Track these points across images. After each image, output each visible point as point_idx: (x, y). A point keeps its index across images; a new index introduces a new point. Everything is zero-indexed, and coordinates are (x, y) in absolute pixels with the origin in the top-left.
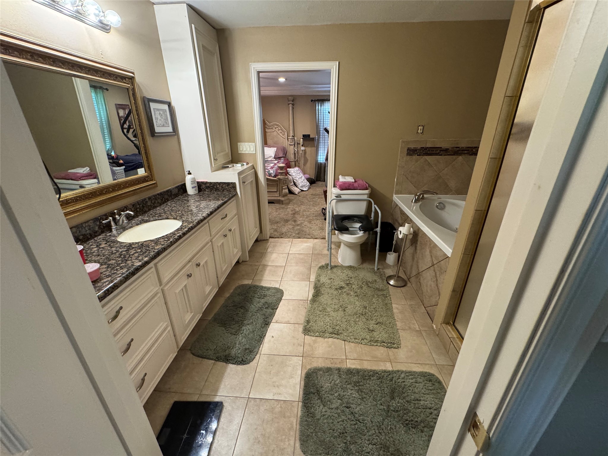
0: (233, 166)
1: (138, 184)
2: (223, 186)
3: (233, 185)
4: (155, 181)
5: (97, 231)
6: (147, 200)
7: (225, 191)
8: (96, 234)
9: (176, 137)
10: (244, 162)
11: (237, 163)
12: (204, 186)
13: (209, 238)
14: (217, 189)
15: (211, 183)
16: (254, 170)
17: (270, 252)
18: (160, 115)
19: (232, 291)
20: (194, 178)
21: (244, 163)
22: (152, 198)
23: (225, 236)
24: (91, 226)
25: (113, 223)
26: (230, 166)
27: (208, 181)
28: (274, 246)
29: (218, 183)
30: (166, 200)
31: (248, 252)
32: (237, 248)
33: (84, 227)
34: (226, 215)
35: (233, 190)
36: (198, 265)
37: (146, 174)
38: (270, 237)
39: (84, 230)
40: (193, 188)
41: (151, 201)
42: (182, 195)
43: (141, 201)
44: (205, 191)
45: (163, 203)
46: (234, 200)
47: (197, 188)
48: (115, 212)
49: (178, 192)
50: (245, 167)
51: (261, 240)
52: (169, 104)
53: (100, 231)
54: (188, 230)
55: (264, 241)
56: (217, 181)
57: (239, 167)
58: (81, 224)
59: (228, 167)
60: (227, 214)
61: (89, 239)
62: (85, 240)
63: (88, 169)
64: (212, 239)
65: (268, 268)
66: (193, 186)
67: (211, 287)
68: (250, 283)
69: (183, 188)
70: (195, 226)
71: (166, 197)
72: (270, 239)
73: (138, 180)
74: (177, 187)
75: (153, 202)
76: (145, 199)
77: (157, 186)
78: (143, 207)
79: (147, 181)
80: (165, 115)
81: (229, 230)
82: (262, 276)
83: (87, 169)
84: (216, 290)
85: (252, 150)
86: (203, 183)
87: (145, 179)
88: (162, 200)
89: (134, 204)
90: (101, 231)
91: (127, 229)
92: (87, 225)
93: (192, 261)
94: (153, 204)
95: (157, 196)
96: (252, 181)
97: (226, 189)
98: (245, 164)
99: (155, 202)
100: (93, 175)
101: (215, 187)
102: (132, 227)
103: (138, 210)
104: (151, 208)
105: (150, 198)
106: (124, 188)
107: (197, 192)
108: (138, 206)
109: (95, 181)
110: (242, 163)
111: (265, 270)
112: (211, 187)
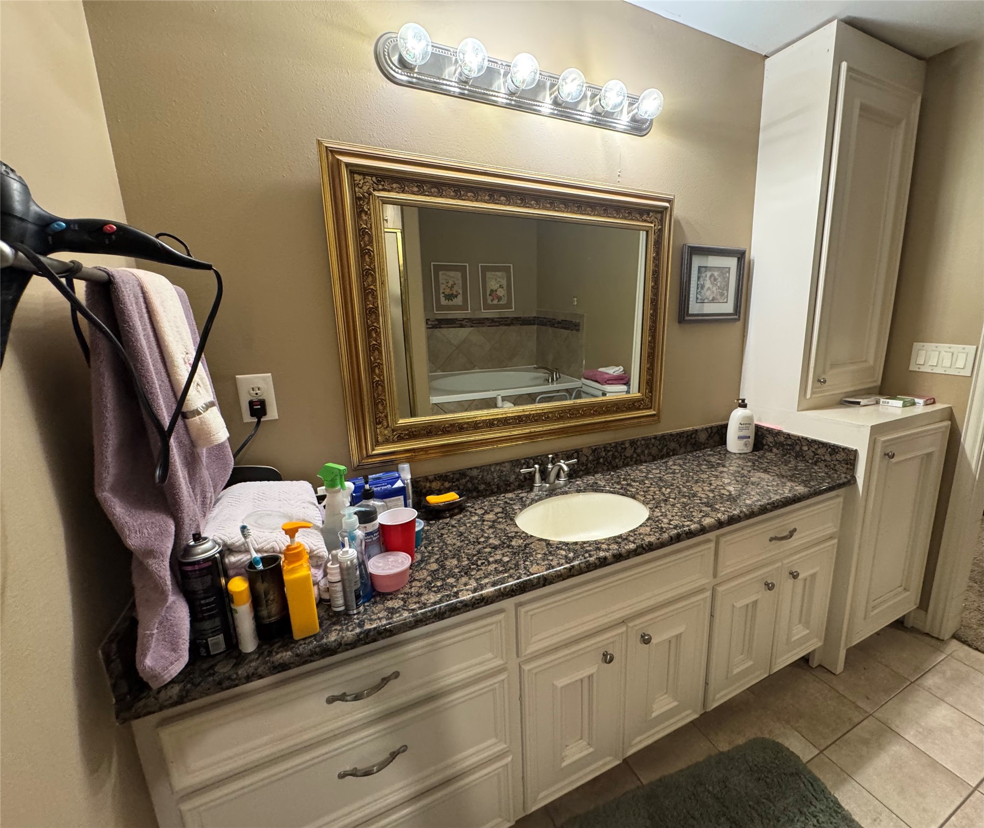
0: (877, 403)
1: (616, 412)
2: (819, 451)
3: (850, 457)
4: (654, 410)
5: (511, 483)
6: (627, 445)
7: (822, 464)
8: (508, 488)
9: (739, 324)
10: (919, 397)
11: (893, 397)
12: (770, 439)
13: (706, 580)
14: (800, 455)
15: (789, 436)
16: (948, 423)
17: (929, 690)
18: (712, 279)
19: (741, 741)
20: (751, 418)
21: (917, 400)
22: (639, 443)
23: (770, 586)
24: (504, 473)
25: (537, 476)
26: (863, 402)
27: (785, 431)
28: (959, 680)
29: (806, 439)
30: (671, 453)
31: (849, 651)
32: (807, 625)
33: (492, 472)
34: (792, 533)
35: (844, 470)
36: (646, 640)
37: (639, 394)
38: (955, 636)
39: (489, 476)
40: (740, 438)
41: (635, 449)
42: (713, 447)
43: (613, 445)
44: (771, 451)
45: (662, 458)
46: (838, 496)
47: (751, 440)
48: (549, 458)
49: (707, 439)
50: (920, 407)
51: (914, 630)
52: (741, 256)
53: (517, 483)
54: (635, 550)
55: (928, 639)
56: (805, 436)
57: (893, 409)
58: (490, 465)
59: (858, 403)
60: (795, 530)
61: (494, 493)
62: (488, 493)
63: (622, 368)
64: (718, 584)
65: (896, 749)
66: (742, 434)
67: (675, 703)
68: (805, 761)
69: (719, 434)
70: (662, 545)
71: (673, 445)
72: (955, 644)
73: (617, 404)
74: (706, 429)
75: (639, 451)
76: (623, 443)
77: (659, 421)
78: (614, 457)
79: (638, 409)
80: (724, 278)
81: (791, 573)
82: (861, 761)
83: (620, 369)
84: (690, 716)
85: (960, 364)
86: (770, 431)
87: (633, 404)
88: (661, 451)
89: (596, 449)
90: (519, 485)
91: (556, 495)
92: (498, 468)
93: (631, 625)
94: (638, 455)
95: (653, 440)
96: (929, 455)
97: (825, 460)
98: (920, 401)
99: (643, 452)
100: (624, 379)
101: (798, 448)
102: (567, 494)
103: (601, 460)
104: (631, 463)
105: (633, 443)
106: (584, 416)
107: (749, 449)
108: (603, 454)
109: (624, 388)
110: (909, 398)
111: (881, 747)
112: (788, 445)
